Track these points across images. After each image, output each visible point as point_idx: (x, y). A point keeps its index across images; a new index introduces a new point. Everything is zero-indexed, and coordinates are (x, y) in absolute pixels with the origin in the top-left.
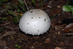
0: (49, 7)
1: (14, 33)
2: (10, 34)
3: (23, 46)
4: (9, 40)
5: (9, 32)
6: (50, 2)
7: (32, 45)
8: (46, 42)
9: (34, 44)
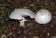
0: (46, 5)
1: (32, 24)
2: (30, 25)
3: (39, 31)
4: (30, 29)
5: (29, 24)
6: (46, 1)
7: (44, 30)
8: (51, 27)
9: (45, 29)
